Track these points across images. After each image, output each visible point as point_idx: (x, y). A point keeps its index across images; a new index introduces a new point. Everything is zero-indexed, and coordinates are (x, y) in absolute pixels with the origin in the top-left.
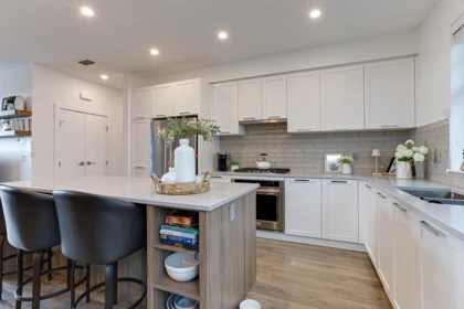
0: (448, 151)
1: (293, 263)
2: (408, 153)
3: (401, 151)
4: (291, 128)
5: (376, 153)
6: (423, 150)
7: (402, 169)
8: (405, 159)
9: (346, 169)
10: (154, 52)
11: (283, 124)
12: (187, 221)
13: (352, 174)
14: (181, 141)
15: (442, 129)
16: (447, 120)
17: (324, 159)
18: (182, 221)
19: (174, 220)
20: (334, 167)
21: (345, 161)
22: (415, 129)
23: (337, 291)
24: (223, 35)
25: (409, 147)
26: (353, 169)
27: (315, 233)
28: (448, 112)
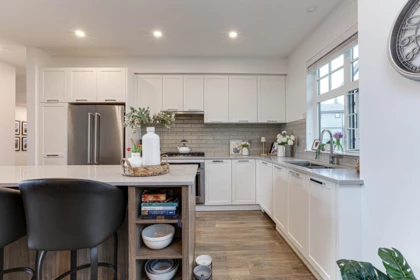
0: (305, 138)
1: (217, 226)
2: (284, 140)
3: (280, 138)
4: (207, 120)
5: (263, 139)
6: (293, 137)
7: (281, 151)
8: (283, 144)
9: (245, 151)
10: (80, 34)
11: (201, 116)
12: (163, 197)
13: (249, 155)
14: (148, 129)
15: (302, 124)
16: (305, 119)
17: (229, 144)
18: (158, 197)
19: (150, 198)
20: (236, 151)
21: (244, 146)
22: (285, 124)
23: (251, 237)
24: (158, 34)
25: (284, 135)
26: (249, 151)
27: (227, 202)
28: (305, 114)
